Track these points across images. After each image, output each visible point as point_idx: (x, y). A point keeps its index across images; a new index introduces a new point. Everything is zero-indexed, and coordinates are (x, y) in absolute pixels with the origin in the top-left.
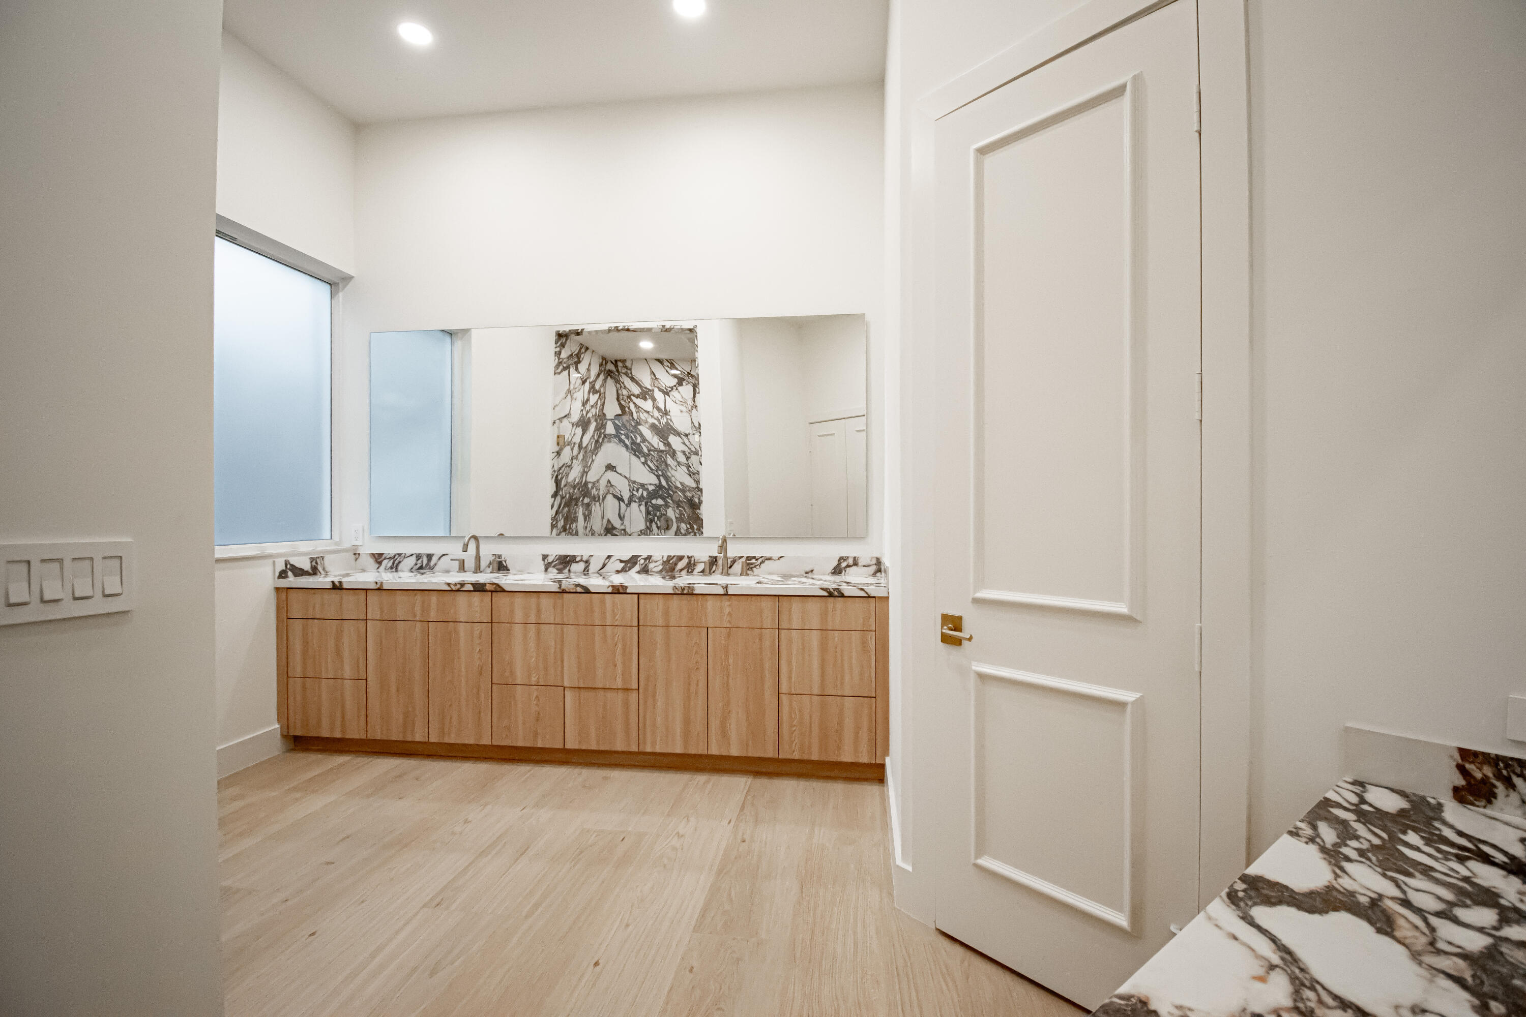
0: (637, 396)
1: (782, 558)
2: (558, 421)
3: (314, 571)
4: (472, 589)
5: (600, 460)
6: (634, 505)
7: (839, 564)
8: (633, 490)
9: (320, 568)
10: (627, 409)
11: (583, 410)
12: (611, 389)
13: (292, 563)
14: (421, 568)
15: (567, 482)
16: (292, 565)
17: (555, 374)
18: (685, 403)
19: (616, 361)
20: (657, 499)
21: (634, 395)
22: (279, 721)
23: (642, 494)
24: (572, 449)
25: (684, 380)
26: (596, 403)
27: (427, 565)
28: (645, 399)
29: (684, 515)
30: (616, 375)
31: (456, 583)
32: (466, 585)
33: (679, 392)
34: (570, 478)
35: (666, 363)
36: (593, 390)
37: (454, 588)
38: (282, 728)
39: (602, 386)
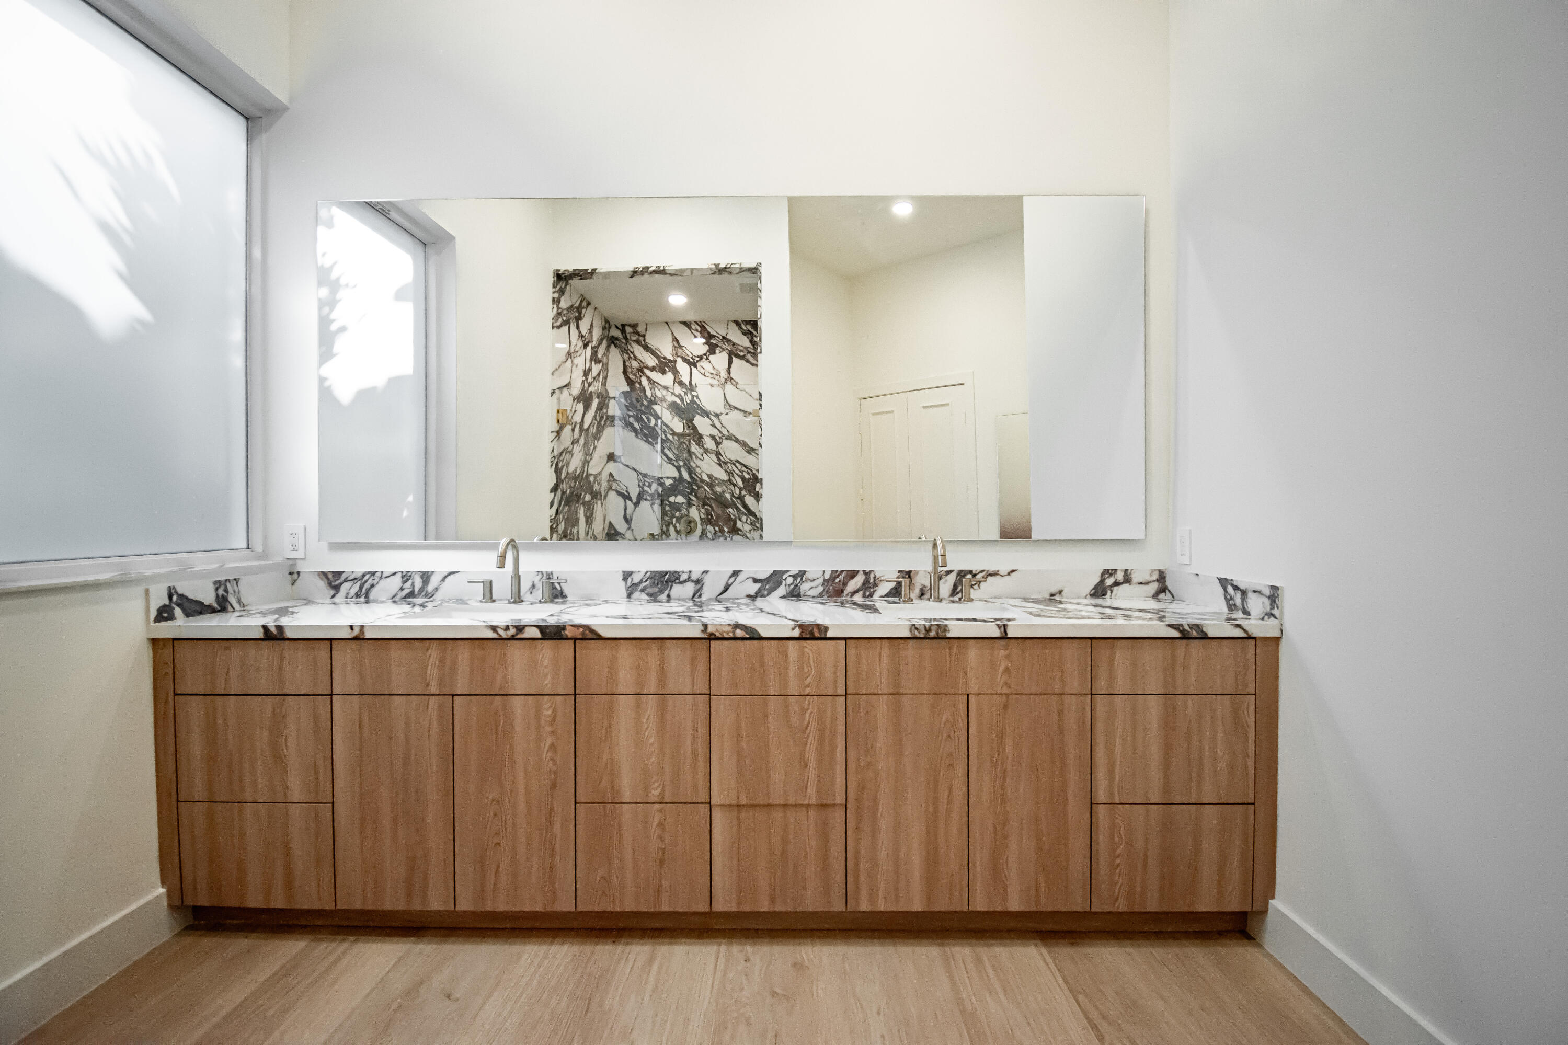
0: (652, 369)
1: (1014, 573)
2: (557, 391)
3: (222, 605)
4: (539, 636)
5: (602, 448)
6: (645, 505)
7: (1102, 581)
8: (644, 485)
9: (232, 599)
10: (637, 385)
11: (584, 381)
12: (615, 359)
13: (180, 592)
14: (411, 594)
15: (568, 473)
16: (181, 596)
17: (553, 328)
18: (717, 375)
19: (623, 326)
20: (676, 496)
21: (647, 368)
22: (163, 883)
23: (656, 490)
24: (573, 430)
25: (718, 346)
26: (599, 374)
27: (421, 590)
28: (664, 372)
29: (712, 516)
30: (622, 342)
31: (508, 626)
32: (527, 629)
33: (710, 362)
34: (571, 469)
35: (694, 326)
36: (595, 358)
37: (503, 634)
38: (169, 894)
39: (604, 355)
